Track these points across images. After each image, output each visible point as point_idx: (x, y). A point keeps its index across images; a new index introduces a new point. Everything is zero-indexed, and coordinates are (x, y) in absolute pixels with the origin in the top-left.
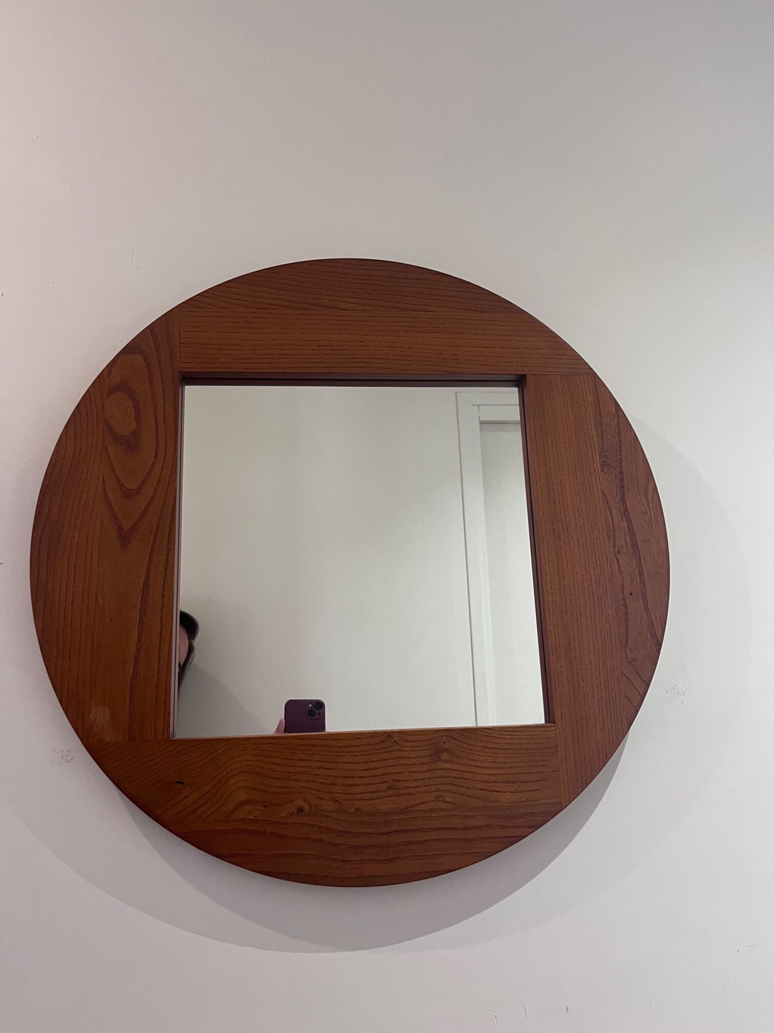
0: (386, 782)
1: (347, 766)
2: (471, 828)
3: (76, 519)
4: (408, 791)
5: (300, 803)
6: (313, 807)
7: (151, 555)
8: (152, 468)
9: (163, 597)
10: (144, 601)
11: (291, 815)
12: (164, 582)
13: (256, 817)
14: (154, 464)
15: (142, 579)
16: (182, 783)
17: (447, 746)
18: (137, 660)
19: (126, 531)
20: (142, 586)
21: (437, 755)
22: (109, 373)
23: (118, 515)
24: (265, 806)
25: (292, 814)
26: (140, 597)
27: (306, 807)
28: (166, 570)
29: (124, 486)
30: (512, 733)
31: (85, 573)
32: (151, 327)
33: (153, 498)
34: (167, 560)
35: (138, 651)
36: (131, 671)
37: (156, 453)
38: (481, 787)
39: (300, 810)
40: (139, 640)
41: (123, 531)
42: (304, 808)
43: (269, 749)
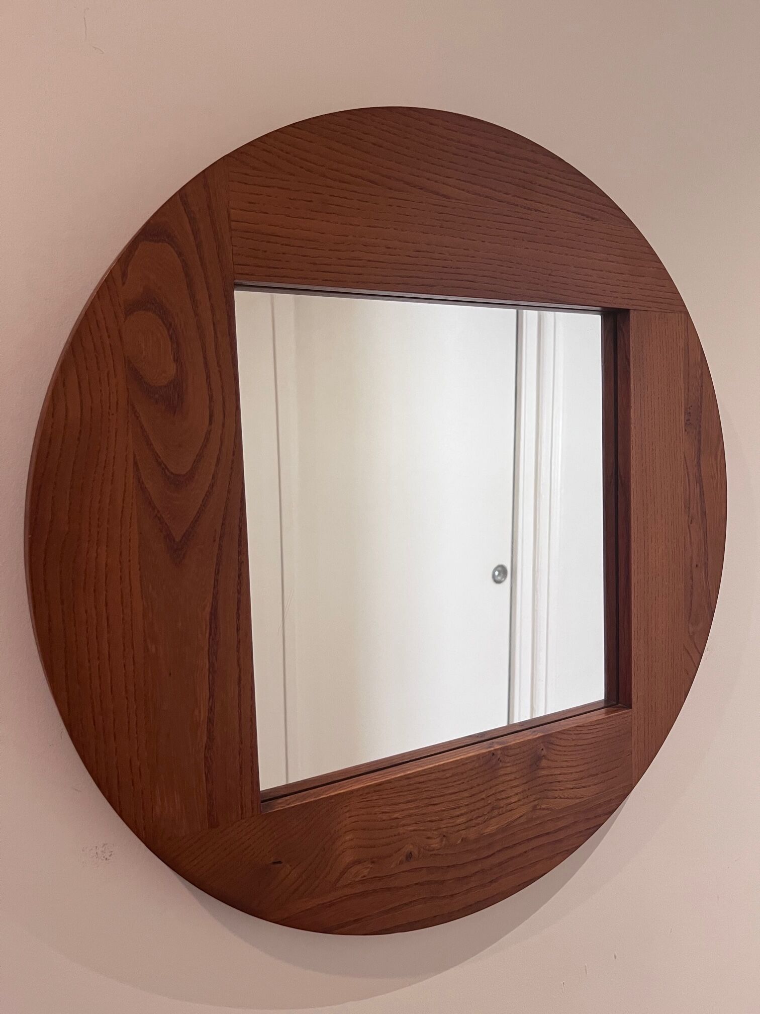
0: (490, 803)
1: (453, 797)
2: (560, 829)
3: (99, 526)
4: (509, 807)
5: (409, 848)
6: (422, 849)
7: (217, 572)
8: (207, 439)
9: (238, 630)
10: (213, 640)
11: (399, 864)
12: (238, 609)
13: (364, 876)
14: (209, 432)
15: (208, 609)
16: (280, 862)
17: (544, 752)
18: (210, 721)
19: (177, 540)
20: (208, 618)
21: (536, 764)
22: (124, 275)
23: (163, 516)
24: (373, 862)
25: (401, 862)
26: (207, 635)
27: (415, 852)
28: (239, 592)
29: (168, 470)
30: (598, 726)
31: (123, 610)
32: (182, 194)
33: (212, 486)
34: (239, 577)
35: (211, 710)
36: (205, 739)
37: (211, 416)
38: (571, 786)
39: (409, 856)
40: (211, 696)
41: (174, 540)
42: (413, 853)
43: (375, 798)
